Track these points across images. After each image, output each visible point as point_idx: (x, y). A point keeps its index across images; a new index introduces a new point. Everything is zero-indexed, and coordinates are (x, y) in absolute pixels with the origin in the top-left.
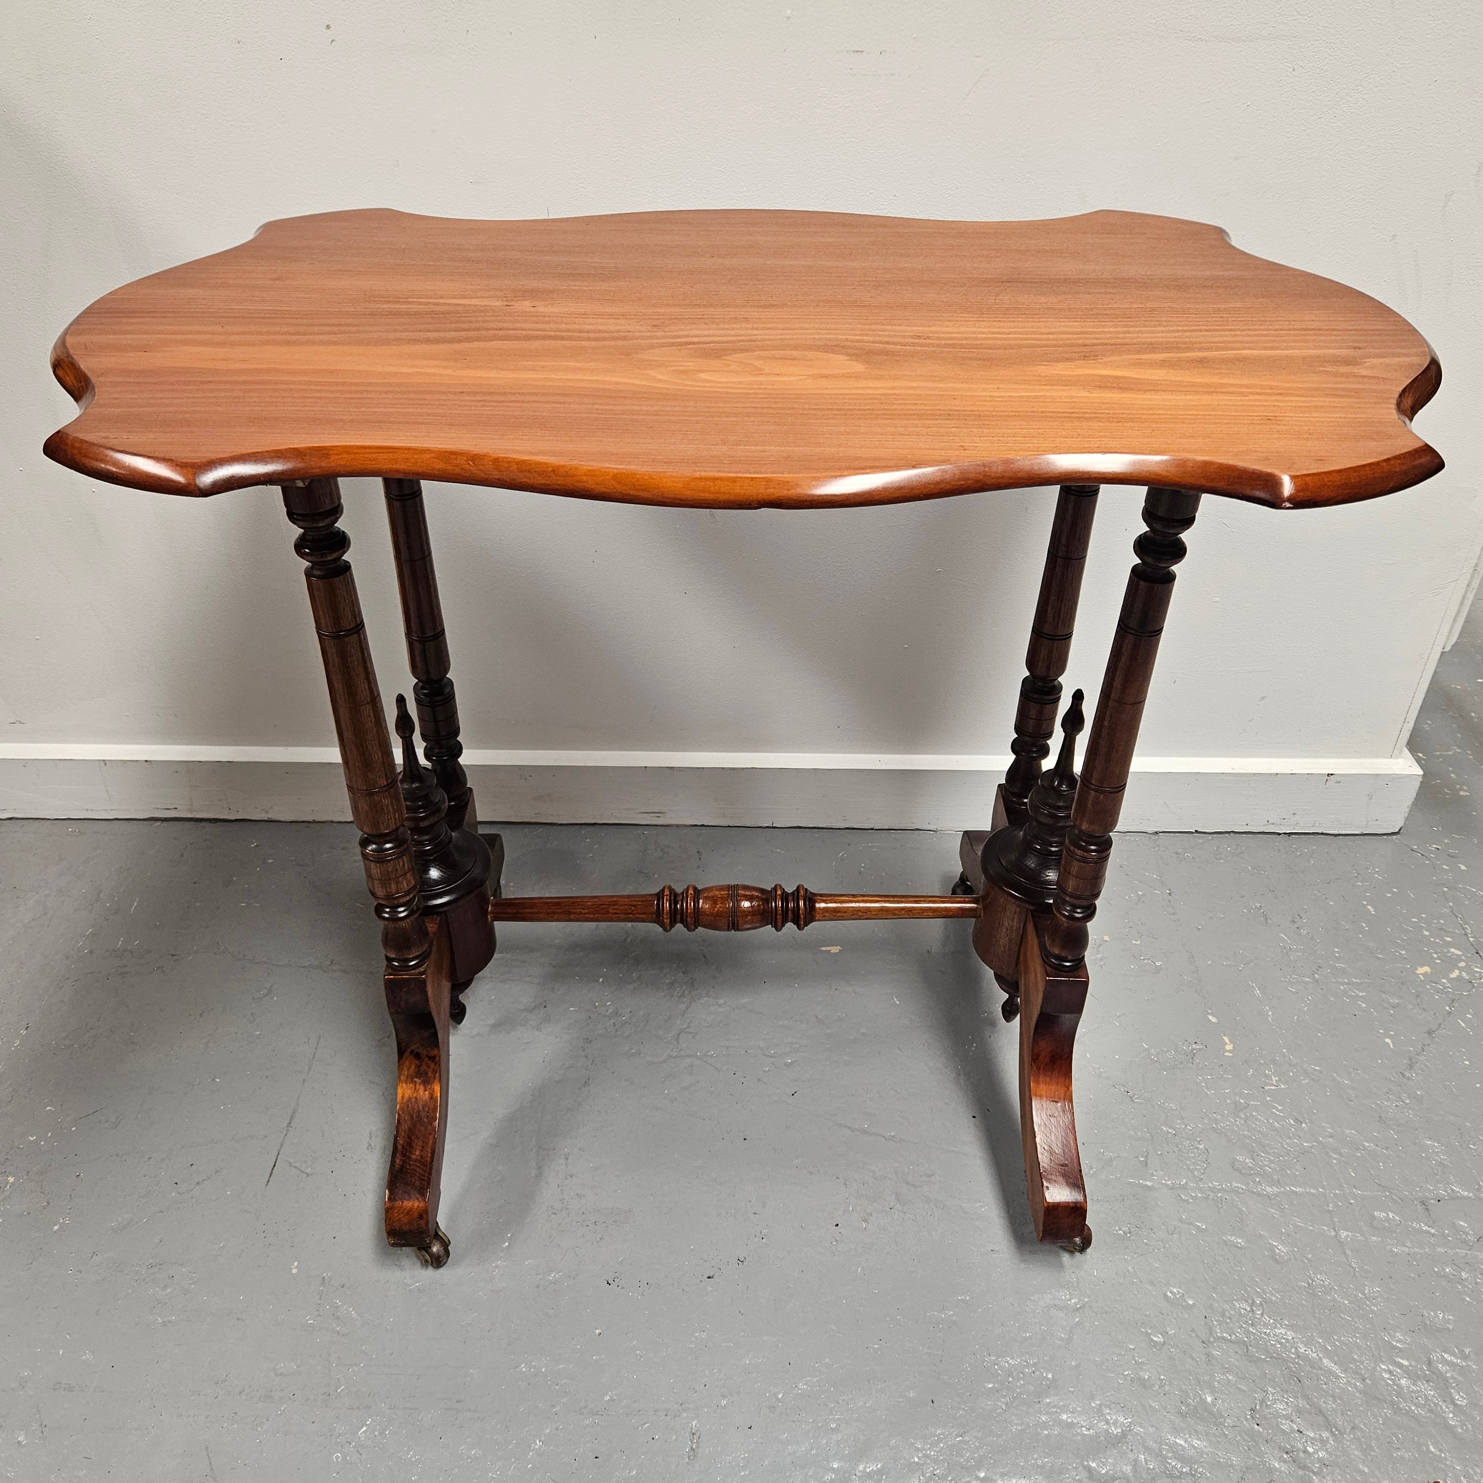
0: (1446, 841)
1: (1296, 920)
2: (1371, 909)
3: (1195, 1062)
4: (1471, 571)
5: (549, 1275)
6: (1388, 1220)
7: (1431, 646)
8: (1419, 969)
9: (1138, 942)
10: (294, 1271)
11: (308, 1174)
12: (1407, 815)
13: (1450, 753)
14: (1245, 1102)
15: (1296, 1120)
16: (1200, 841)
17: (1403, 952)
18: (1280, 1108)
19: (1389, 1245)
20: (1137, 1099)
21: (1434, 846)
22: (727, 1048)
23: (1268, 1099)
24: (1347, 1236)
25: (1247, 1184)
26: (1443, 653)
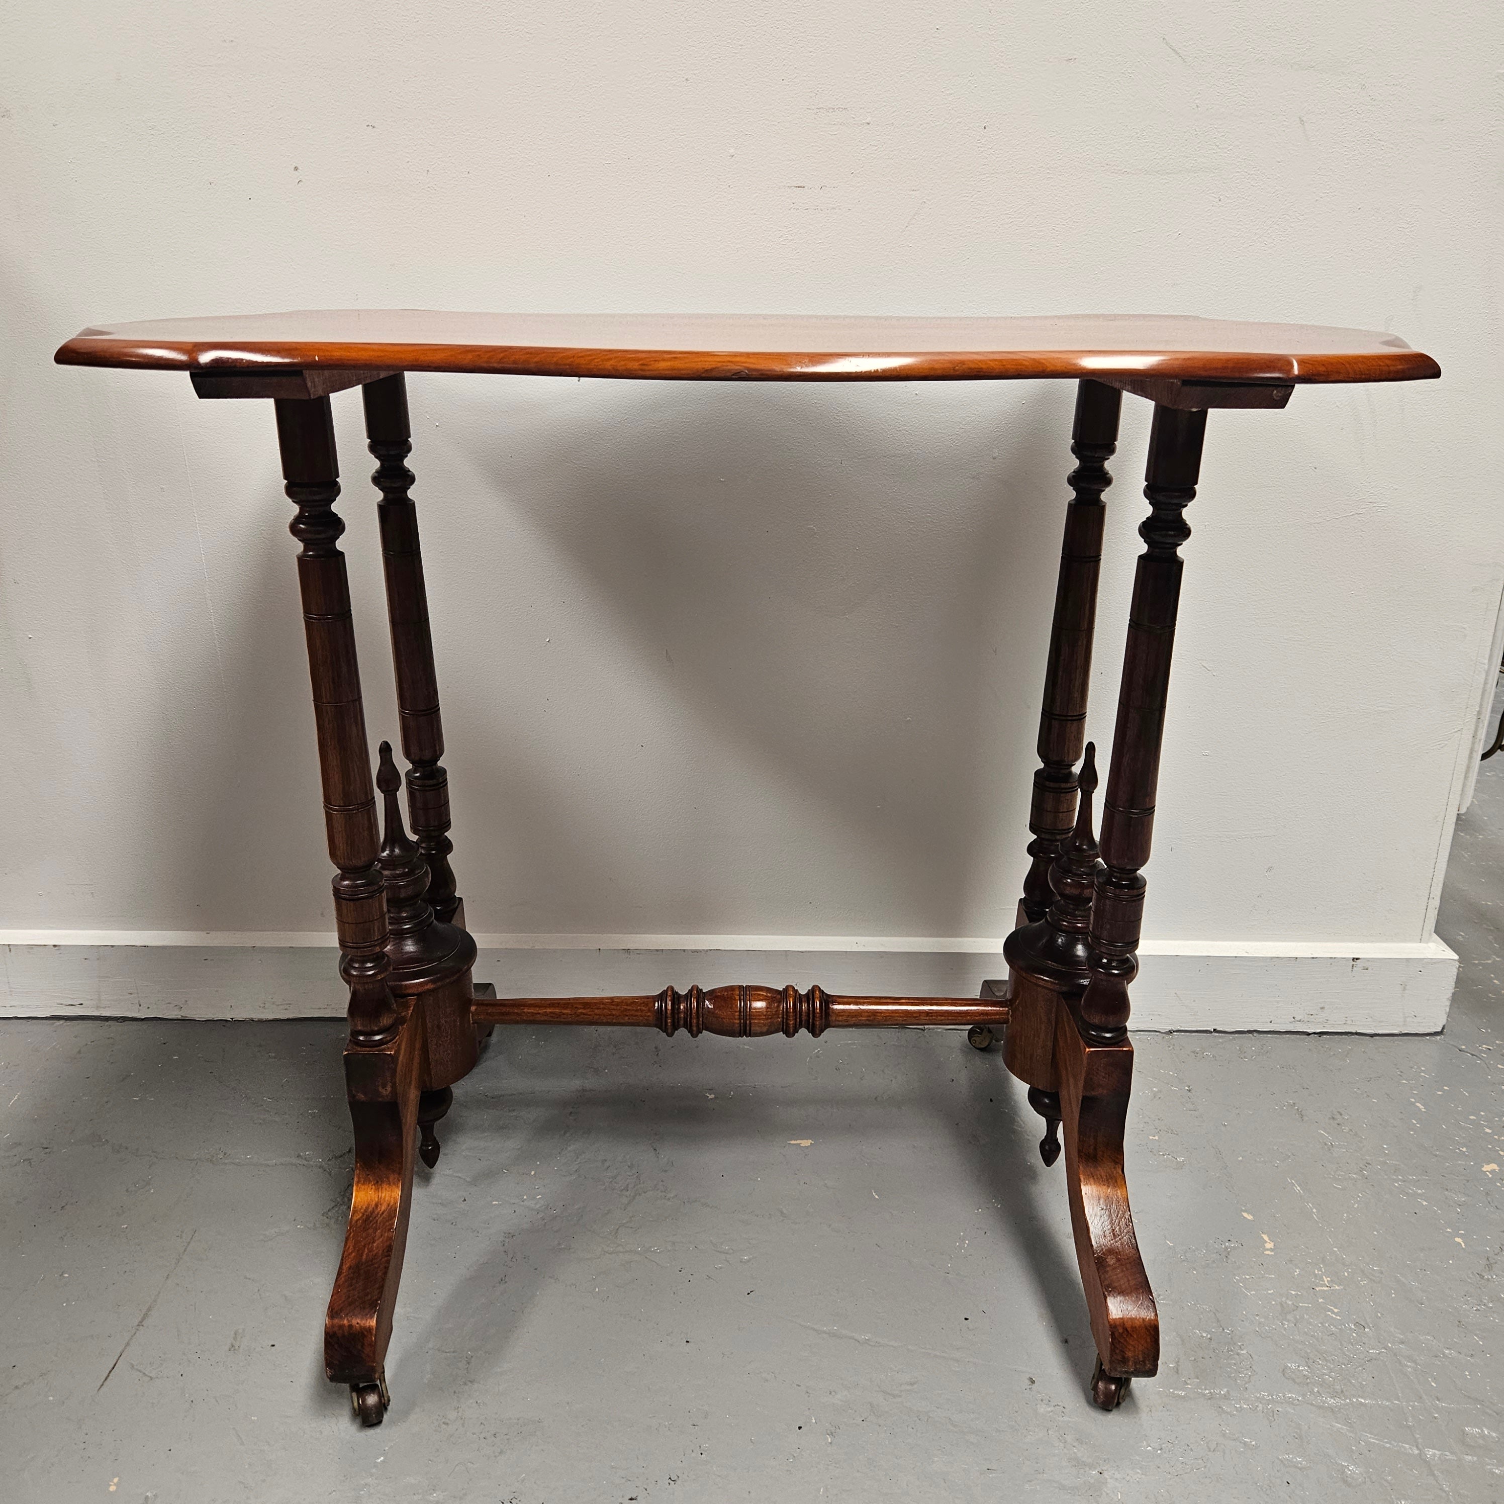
0: (1497, 1042)
1: (1335, 1117)
2: (1421, 1107)
3: (1229, 1261)
4: (1474, 720)
5: (431, 1494)
6: (1483, 1436)
7: (1445, 807)
8: (1485, 1166)
9: (1156, 1138)
10: (112, 1488)
11: (151, 1378)
12: (1448, 1010)
13: (1490, 962)
14: (1293, 1304)
15: (1356, 1324)
16: (1220, 1040)
17: (1464, 1149)
18: (1336, 1310)
19: (1488, 1464)
20: (1162, 1300)
21: (1484, 1046)
22: (674, 1243)
23: (1320, 1301)
24: (1434, 1455)
25: (1304, 1395)
26: (1459, 816)
